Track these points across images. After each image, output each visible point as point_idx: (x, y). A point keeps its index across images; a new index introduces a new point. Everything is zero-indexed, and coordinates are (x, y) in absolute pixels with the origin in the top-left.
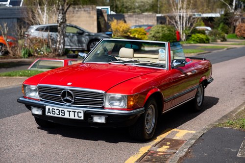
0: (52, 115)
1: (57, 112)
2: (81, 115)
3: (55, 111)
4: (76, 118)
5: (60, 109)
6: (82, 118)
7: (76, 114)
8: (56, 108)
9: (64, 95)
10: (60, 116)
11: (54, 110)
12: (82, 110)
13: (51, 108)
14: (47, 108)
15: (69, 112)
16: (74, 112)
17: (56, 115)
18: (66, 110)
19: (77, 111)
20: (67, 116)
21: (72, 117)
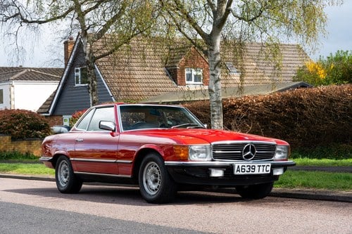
0: (241, 173)
1: (247, 169)
2: (269, 168)
4: (265, 172)
5: (251, 165)
6: (269, 172)
7: (265, 168)
8: (246, 165)
9: (247, 150)
10: (251, 173)
11: (244, 167)
13: (240, 166)
14: (236, 166)
15: (259, 166)
16: (264, 166)
17: (246, 173)
18: (256, 165)
19: (266, 165)
20: (256, 172)
21: (261, 172)
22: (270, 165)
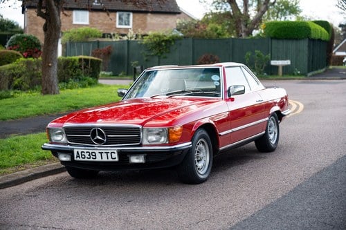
0: (81, 159)
1: (87, 155)
2: (115, 156)
3: (85, 154)
4: (110, 159)
5: (91, 151)
6: (117, 160)
7: (109, 155)
8: (86, 151)
10: (91, 160)
11: (83, 153)
12: (115, 150)
13: (80, 151)
14: (75, 151)
15: (101, 153)
16: (107, 153)
17: (86, 159)
18: (97, 152)
19: (110, 151)
20: (98, 159)
21: (105, 159)
22: (115, 151)
